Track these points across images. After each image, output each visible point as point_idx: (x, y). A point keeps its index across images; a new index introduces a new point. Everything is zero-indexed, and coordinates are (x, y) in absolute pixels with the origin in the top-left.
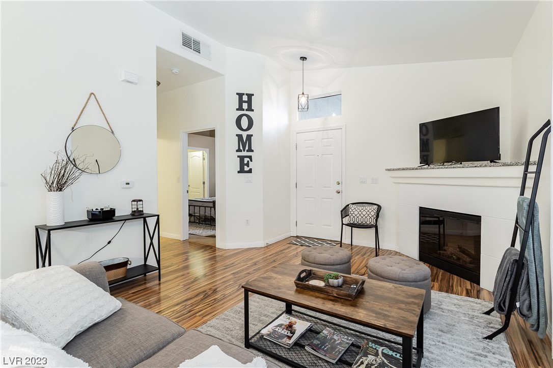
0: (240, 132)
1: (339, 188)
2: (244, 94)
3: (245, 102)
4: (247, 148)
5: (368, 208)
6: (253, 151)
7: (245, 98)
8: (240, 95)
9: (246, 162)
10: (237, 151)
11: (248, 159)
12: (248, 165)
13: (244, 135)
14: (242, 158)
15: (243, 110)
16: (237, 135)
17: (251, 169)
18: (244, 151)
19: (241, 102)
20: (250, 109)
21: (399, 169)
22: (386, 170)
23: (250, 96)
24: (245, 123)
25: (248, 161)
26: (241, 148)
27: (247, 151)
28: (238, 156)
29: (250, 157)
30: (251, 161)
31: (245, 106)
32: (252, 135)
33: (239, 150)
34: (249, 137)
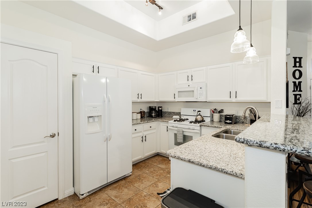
0: (295, 80)
2: (297, 58)
3: (298, 62)
4: (298, 90)
6: (302, 91)
7: (298, 60)
8: (295, 58)
9: (298, 98)
10: (293, 91)
11: (299, 96)
12: (299, 99)
13: (297, 81)
14: (296, 96)
15: (297, 67)
16: (293, 82)
17: (300, 102)
19: (295, 62)
20: (300, 66)
23: (300, 58)
24: (297, 74)
25: (299, 97)
26: (295, 90)
28: (294, 95)
29: (300, 95)
30: (301, 97)
31: (298, 64)
34: (300, 83)
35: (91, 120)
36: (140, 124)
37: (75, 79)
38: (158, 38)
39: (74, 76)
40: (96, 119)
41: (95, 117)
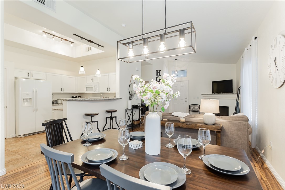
1: (186, 100)
3: (158, 73)
5: (196, 106)
8: (157, 71)
20: (160, 75)
21: (206, 94)
22: (201, 94)
23: (160, 71)
24: (158, 79)
31: (158, 74)
35: (25, 100)
36: (60, 105)
37: (16, 80)
38: (75, 57)
39: (16, 78)
40: (28, 100)
41: (28, 99)
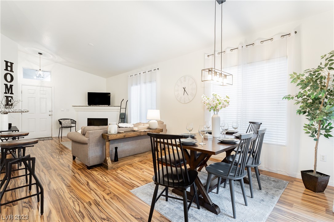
0: (6, 83)
1: (50, 113)
2: (8, 62)
3: (9, 66)
4: (10, 92)
6: (13, 94)
7: (9, 64)
10: (5, 93)
11: (11, 98)
12: (10, 101)
13: (9, 84)
14: (7, 97)
15: (8, 71)
16: (5, 84)
17: (12, 104)
18: (9, 93)
19: (7, 66)
20: (11, 71)
21: (80, 106)
22: (73, 106)
23: (12, 64)
24: (9, 78)
25: (11, 99)
26: (7, 92)
27: (10, 94)
29: (12, 97)
30: (12, 99)
32: (13, 85)
33: (6, 93)
34: (11, 86)
